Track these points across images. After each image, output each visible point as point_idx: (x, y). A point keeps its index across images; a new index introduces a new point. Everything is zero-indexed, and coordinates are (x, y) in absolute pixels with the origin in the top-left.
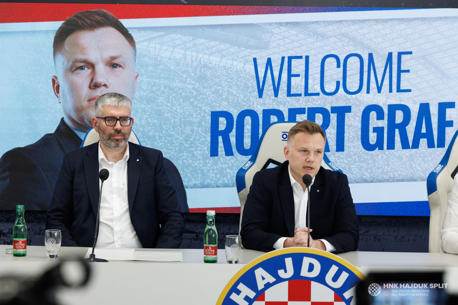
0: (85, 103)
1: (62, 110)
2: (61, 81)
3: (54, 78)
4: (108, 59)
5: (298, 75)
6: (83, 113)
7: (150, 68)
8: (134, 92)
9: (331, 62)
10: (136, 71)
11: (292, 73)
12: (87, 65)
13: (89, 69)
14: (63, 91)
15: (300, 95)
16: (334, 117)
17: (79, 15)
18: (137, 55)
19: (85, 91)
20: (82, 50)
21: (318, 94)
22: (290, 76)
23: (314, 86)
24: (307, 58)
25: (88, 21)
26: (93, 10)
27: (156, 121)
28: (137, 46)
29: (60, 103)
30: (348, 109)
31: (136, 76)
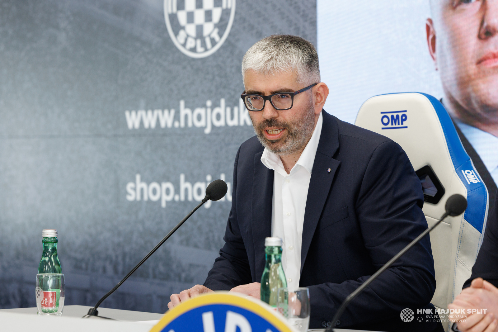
0: (472, 69)
1: (440, 85)
2: (438, 29)
3: (429, 24)
6: (470, 89)
14: (441, 47)
29: (437, 70)
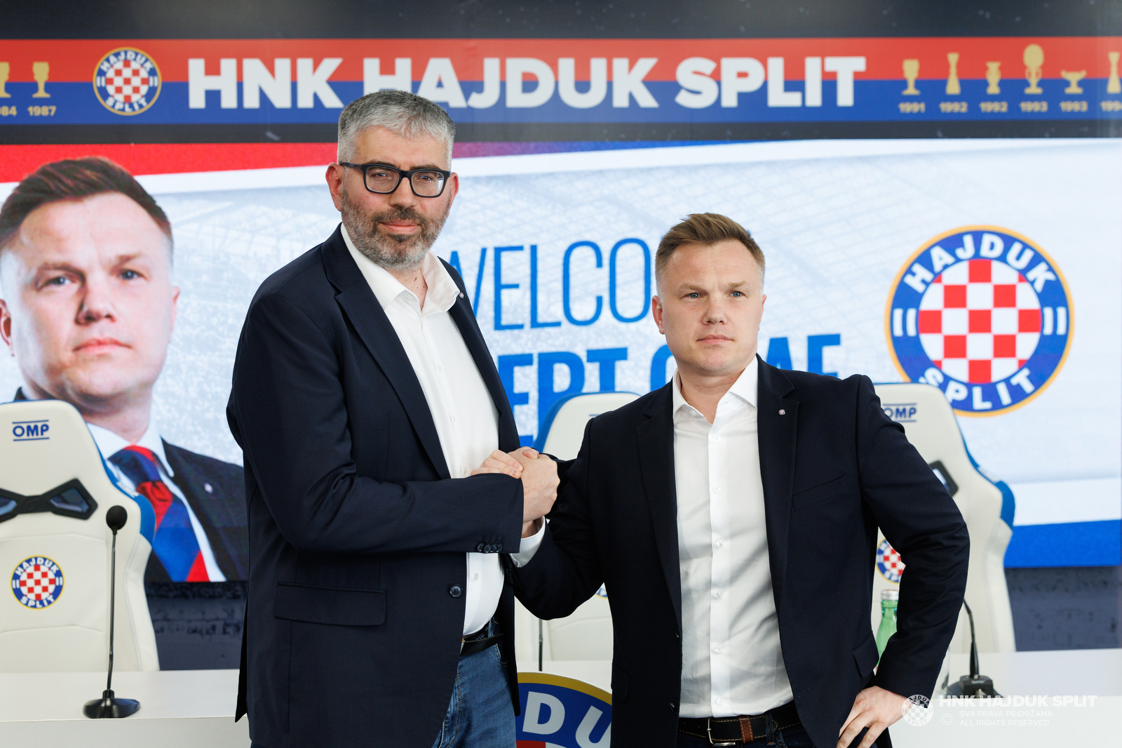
2: (14, 310)
4: (115, 261)
5: (516, 286)
7: (205, 278)
8: (171, 329)
9: (583, 257)
10: (175, 284)
11: (504, 281)
12: (71, 274)
13: (73, 281)
15: (520, 327)
16: (592, 372)
17: (50, 169)
18: (176, 251)
19: (66, 328)
20: (59, 242)
21: (558, 324)
22: (499, 287)
23: (551, 308)
24: (534, 249)
25: (69, 182)
26: (78, 159)
27: (219, 389)
28: (175, 231)
29: (13, 355)
30: (622, 354)
31: (174, 294)
